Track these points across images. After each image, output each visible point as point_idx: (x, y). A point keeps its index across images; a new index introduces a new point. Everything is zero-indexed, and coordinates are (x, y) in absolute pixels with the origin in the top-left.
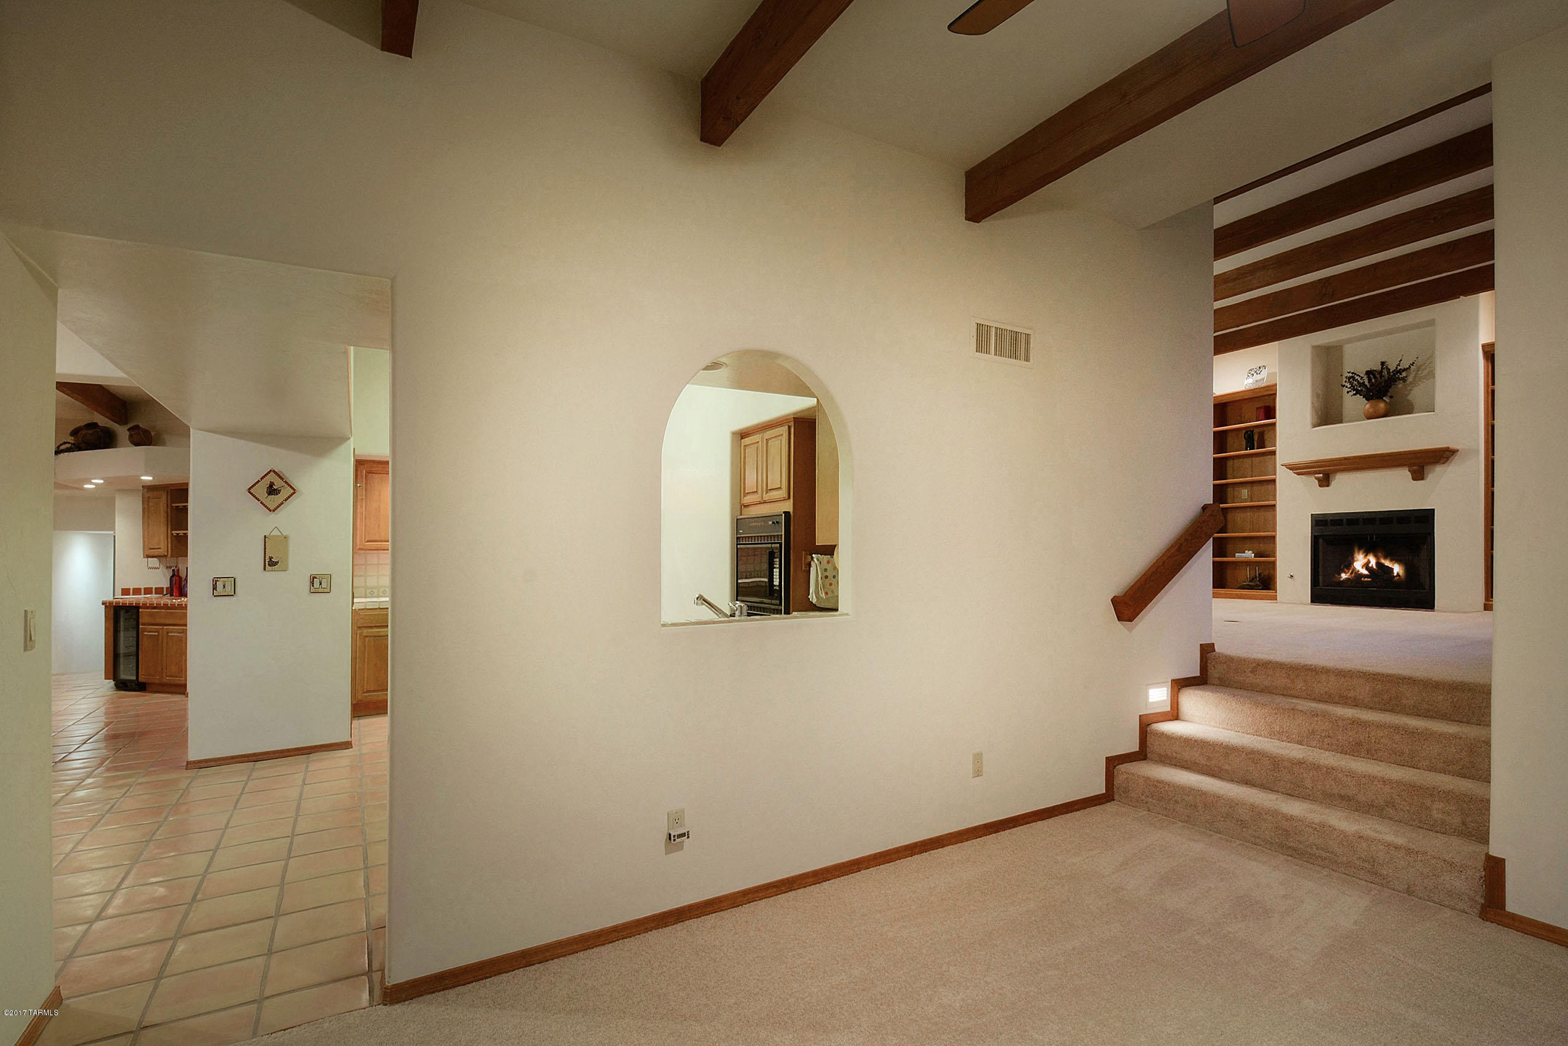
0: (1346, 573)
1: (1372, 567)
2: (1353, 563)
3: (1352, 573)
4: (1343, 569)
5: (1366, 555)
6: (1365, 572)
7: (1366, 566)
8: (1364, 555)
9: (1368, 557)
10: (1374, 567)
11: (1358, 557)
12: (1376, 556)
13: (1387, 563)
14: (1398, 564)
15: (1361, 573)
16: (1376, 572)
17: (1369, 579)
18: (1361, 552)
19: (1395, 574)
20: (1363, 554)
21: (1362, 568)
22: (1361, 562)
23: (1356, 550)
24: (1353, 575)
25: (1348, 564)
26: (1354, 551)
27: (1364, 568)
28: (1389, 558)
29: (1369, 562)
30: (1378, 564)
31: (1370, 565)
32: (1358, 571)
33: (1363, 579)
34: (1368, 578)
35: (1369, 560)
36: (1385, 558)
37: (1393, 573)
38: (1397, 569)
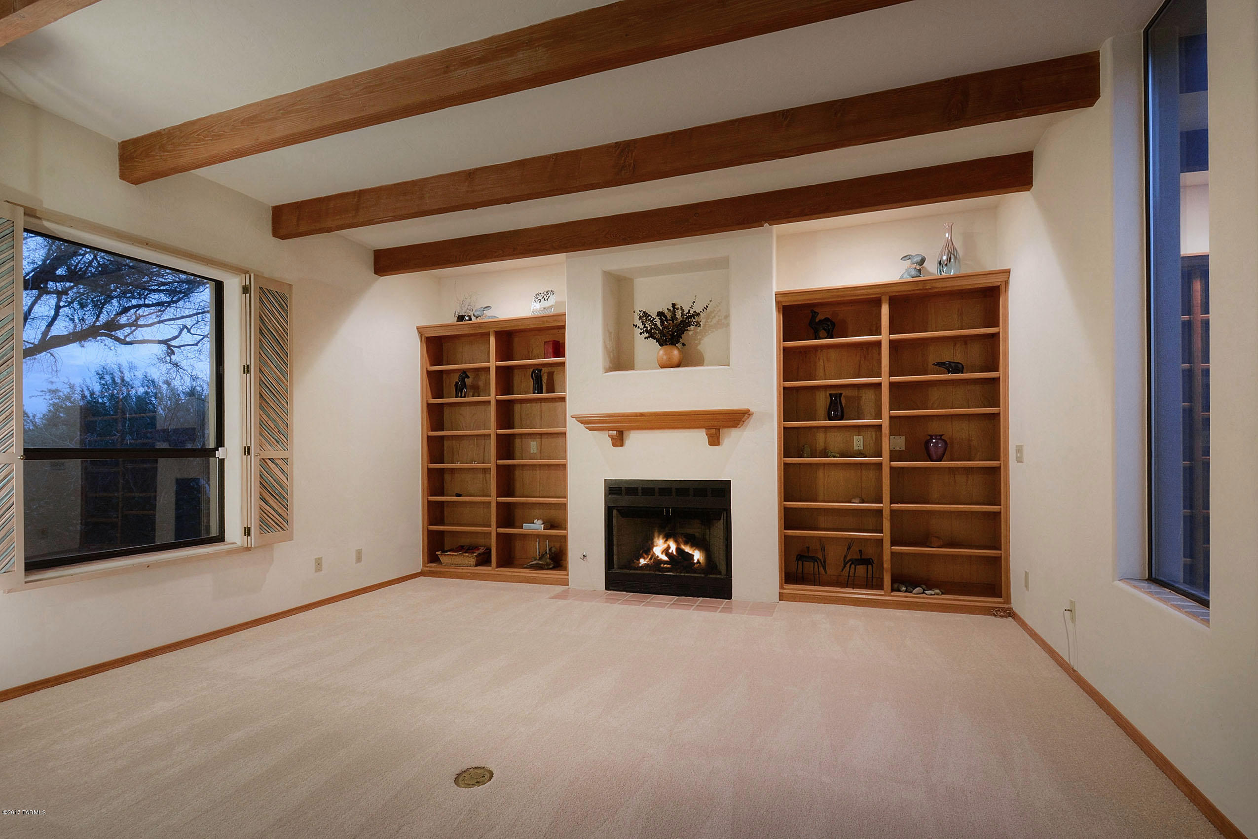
0: (645, 558)
1: (672, 553)
2: (653, 548)
3: (651, 559)
4: (642, 554)
5: (666, 540)
6: (664, 558)
7: (666, 551)
8: (665, 540)
9: (668, 542)
10: (675, 553)
11: (658, 542)
12: (676, 541)
13: (687, 549)
14: (699, 550)
15: (661, 559)
16: (676, 558)
17: (668, 566)
18: (661, 537)
19: (695, 561)
20: (663, 538)
21: (662, 553)
22: (662, 548)
23: (656, 535)
24: (652, 561)
25: (647, 549)
26: (654, 536)
27: (664, 554)
28: (690, 544)
29: (669, 547)
30: (678, 549)
31: (670, 551)
32: (658, 557)
33: (662, 565)
34: (668, 564)
35: (669, 545)
36: (686, 543)
37: (693, 560)
38: (698, 556)
